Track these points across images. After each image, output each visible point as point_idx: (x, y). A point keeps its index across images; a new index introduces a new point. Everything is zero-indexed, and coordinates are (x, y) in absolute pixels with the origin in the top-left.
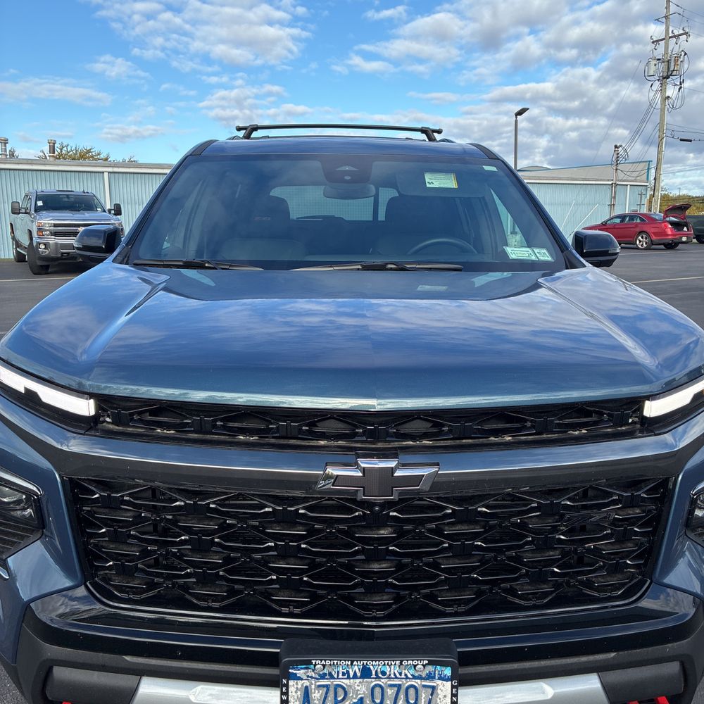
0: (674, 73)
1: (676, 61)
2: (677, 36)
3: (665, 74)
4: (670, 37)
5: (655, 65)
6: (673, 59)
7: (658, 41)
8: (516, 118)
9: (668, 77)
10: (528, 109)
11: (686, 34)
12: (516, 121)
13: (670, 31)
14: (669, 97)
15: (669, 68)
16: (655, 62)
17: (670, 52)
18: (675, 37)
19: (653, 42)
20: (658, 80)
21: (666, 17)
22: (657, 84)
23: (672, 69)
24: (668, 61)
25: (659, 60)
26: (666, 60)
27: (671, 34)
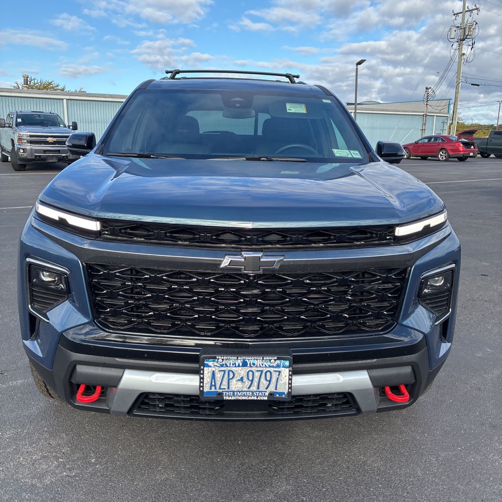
0: (468, 37)
1: (470, 28)
2: (471, 11)
3: (462, 37)
4: (466, 11)
5: (455, 31)
6: (468, 27)
7: (457, 14)
8: (357, 66)
9: (464, 40)
10: (365, 60)
11: (477, 9)
12: (357, 69)
13: (466, 7)
14: (464, 54)
15: (464, 33)
16: (455, 29)
17: (466, 22)
18: (469, 11)
19: (454, 15)
20: (457, 42)
22: (456, 45)
23: (467, 34)
24: (464, 28)
25: (459, 27)
26: (463, 27)
27: (466, 9)
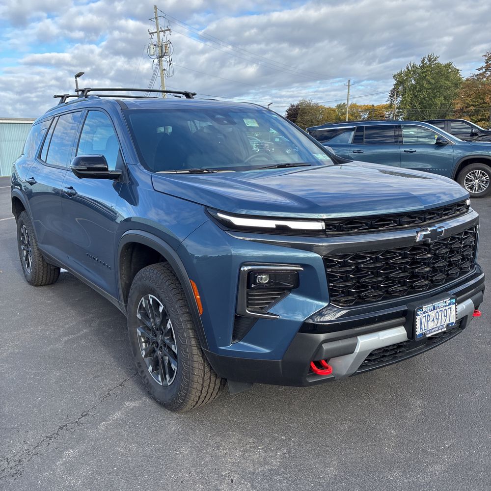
0: (166, 54)
1: (166, 47)
2: (164, 31)
3: (160, 55)
4: (160, 31)
5: (154, 48)
6: (164, 45)
7: (153, 33)
8: (76, 79)
9: (162, 57)
10: (84, 73)
11: (169, 30)
12: (76, 81)
13: (160, 28)
14: (165, 69)
15: (162, 51)
16: (153, 46)
17: (161, 41)
18: (162, 31)
19: (150, 34)
20: (157, 58)
21: (156, 18)
22: (156, 61)
23: (164, 52)
24: (161, 47)
25: (155, 45)
26: (159, 46)
27: (160, 30)
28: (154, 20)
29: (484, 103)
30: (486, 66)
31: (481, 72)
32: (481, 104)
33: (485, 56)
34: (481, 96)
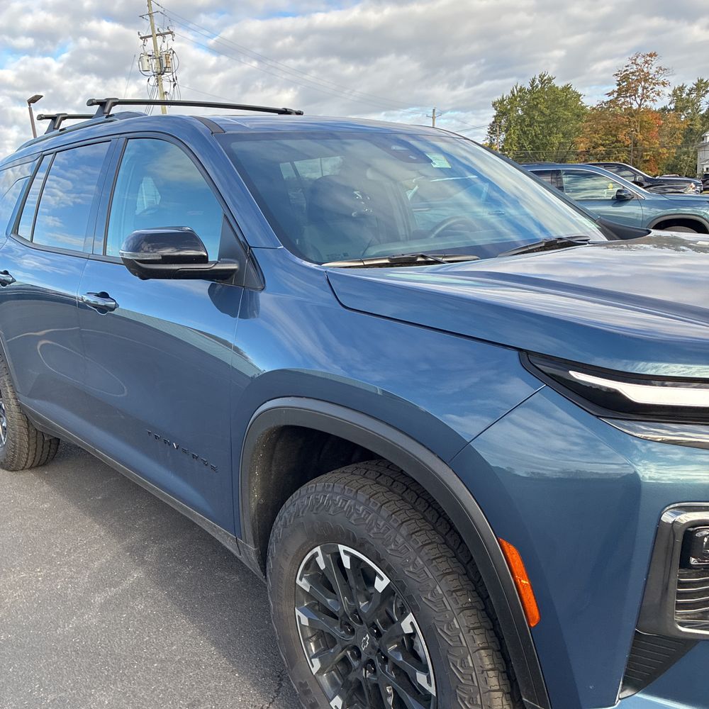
0: (167, 70)
1: (167, 59)
2: (163, 35)
3: (159, 70)
4: (157, 35)
5: (148, 61)
6: (164, 56)
7: (145, 38)
8: (30, 105)
9: (162, 73)
10: (42, 96)
11: (171, 33)
12: (30, 109)
13: (156, 30)
14: (166, 92)
15: (161, 64)
16: (147, 58)
17: (159, 49)
18: (161, 35)
19: (141, 38)
20: (154, 75)
21: (150, 15)
22: (153, 80)
23: (165, 66)
24: (159, 58)
25: (150, 56)
26: (157, 57)
27: (157, 33)
28: (148, 17)
29: (617, 141)
30: (618, 89)
31: (611, 97)
32: (613, 143)
33: (616, 75)
34: (613, 132)
